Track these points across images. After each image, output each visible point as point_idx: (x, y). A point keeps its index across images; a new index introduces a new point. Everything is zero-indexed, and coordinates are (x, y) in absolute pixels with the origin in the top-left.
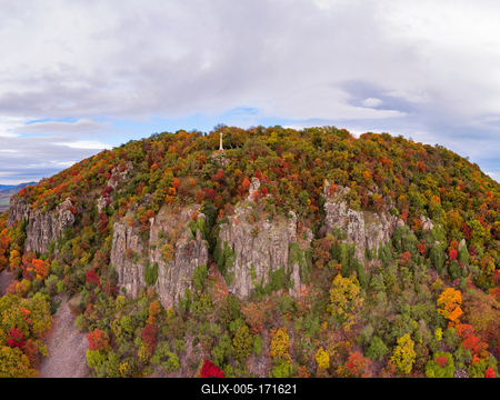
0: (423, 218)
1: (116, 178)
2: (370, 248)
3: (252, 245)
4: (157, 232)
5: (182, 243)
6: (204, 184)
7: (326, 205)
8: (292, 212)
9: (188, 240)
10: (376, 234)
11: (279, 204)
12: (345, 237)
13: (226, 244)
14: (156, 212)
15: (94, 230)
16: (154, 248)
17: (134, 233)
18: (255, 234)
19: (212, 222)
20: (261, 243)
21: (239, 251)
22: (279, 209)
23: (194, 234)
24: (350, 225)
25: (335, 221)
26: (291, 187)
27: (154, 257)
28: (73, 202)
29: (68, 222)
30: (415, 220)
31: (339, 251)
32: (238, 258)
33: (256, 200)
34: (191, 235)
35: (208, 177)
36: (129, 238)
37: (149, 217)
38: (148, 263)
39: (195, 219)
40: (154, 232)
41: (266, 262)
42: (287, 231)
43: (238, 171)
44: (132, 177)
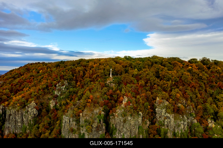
0: (209, 121)
1: (59, 90)
2: (176, 132)
3: (123, 126)
4: (83, 120)
5: (95, 125)
6: (103, 97)
7: (156, 109)
8: (140, 113)
9: (98, 124)
10: (179, 126)
11: (135, 109)
12: (164, 125)
13: (113, 125)
14: (83, 111)
15: (50, 118)
16: (83, 127)
17: (73, 121)
18: (125, 121)
19: (107, 115)
20: (127, 126)
21: (118, 128)
22: (135, 111)
23: (100, 121)
24: (166, 120)
25: (160, 117)
26: (141, 101)
27: (83, 131)
28: (36, 104)
29: (34, 115)
30: (204, 121)
31: (160, 131)
32: (118, 131)
33: (126, 107)
34: (98, 121)
35: (105, 93)
36: (71, 123)
37: (79, 113)
38: (80, 133)
39: (100, 114)
40: (82, 120)
41: (129, 133)
42: (138, 121)
43: (118, 92)
44: (68, 89)
